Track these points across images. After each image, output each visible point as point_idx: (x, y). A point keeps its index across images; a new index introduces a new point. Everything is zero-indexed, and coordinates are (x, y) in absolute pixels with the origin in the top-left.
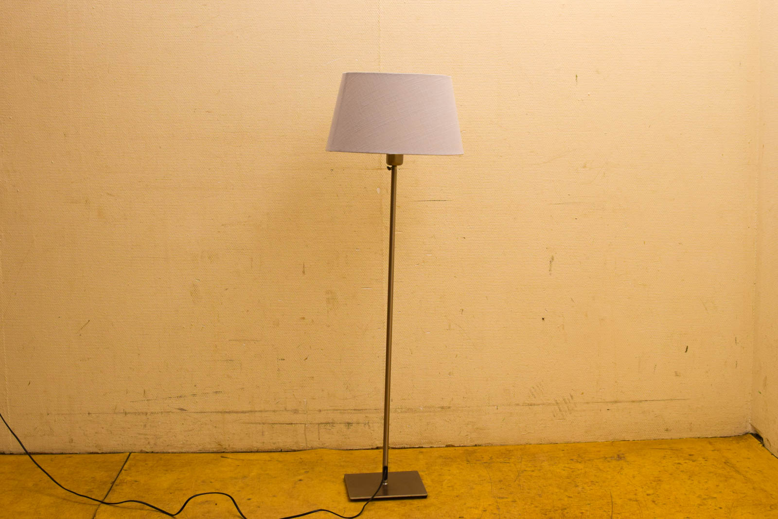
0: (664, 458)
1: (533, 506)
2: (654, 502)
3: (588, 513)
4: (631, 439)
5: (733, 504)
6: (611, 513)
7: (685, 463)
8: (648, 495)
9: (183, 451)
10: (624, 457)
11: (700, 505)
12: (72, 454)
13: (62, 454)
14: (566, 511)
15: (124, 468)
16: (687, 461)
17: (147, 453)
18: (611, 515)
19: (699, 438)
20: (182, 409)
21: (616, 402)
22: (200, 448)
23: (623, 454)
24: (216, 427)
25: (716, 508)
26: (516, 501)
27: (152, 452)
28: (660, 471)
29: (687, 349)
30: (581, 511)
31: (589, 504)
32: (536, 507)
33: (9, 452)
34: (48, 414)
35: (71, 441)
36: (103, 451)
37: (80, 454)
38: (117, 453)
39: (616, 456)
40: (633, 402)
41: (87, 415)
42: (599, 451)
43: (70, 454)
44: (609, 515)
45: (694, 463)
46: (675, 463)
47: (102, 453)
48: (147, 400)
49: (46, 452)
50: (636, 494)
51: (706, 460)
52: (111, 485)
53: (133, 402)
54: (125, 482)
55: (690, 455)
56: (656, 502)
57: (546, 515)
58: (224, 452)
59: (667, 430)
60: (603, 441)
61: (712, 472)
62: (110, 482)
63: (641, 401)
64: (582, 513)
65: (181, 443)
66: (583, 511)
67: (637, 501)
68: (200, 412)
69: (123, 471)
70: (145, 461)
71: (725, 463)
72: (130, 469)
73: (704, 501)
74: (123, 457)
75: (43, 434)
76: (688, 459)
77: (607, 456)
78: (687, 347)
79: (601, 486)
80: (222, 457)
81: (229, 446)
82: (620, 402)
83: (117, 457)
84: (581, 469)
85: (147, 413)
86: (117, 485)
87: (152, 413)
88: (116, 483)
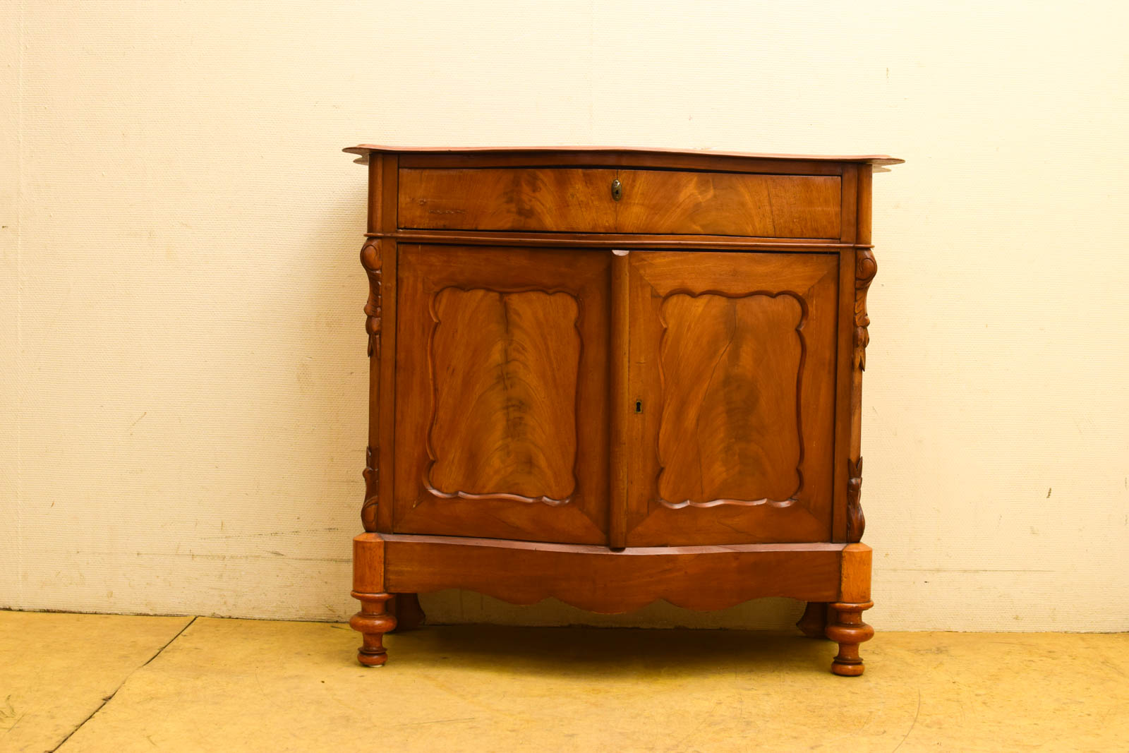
0: (1008, 654)
1: (795, 701)
2: (984, 703)
3: (880, 713)
4: (961, 631)
5: (1109, 710)
6: (916, 714)
7: (1041, 660)
8: (977, 695)
9: (276, 618)
10: (947, 651)
11: (1058, 710)
12: (110, 614)
13: (96, 613)
14: (845, 709)
15: (183, 633)
16: (1044, 659)
17: (222, 617)
18: (915, 716)
19: (1066, 632)
20: (277, 554)
21: (938, 570)
22: (302, 613)
23: (945, 647)
24: (326, 583)
25: (1082, 714)
26: (770, 694)
27: (230, 617)
28: (999, 669)
29: (1050, 493)
30: (870, 710)
31: (883, 703)
32: (800, 702)
33: (17, 608)
34: (78, 552)
35: (111, 595)
36: (157, 613)
37: (122, 615)
38: (177, 616)
39: (934, 649)
40: (965, 571)
41: (136, 556)
42: (909, 643)
43: (108, 614)
44: (912, 716)
45: (1055, 662)
46: (1025, 660)
47: (155, 615)
48: (226, 537)
49: (73, 610)
50: (958, 694)
51: (1074, 659)
52: (158, 651)
53: (205, 539)
54: (181, 648)
55: (1050, 652)
56: (988, 705)
57: (814, 712)
58: (337, 622)
59: (1016, 618)
60: (917, 630)
61: (1082, 673)
62: (158, 647)
63: (977, 571)
64: (871, 712)
65: (274, 605)
66: (873, 710)
67: (958, 701)
68: (304, 559)
69: (180, 636)
70: (217, 626)
71: (1103, 663)
72: (191, 634)
73: (1063, 706)
74: (186, 621)
75: (70, 582)
76: (1046, 657)
77: (920, 649)
78: (1050, 490)
79: (905, 683)
80: (333, 627)
81: (345, 613)
82: (945, 571)
83: (176, 621)
84: (878, 662)
85: (224, 558)
86: (166, 652)
87: (232, 557)
88: (164, 650)
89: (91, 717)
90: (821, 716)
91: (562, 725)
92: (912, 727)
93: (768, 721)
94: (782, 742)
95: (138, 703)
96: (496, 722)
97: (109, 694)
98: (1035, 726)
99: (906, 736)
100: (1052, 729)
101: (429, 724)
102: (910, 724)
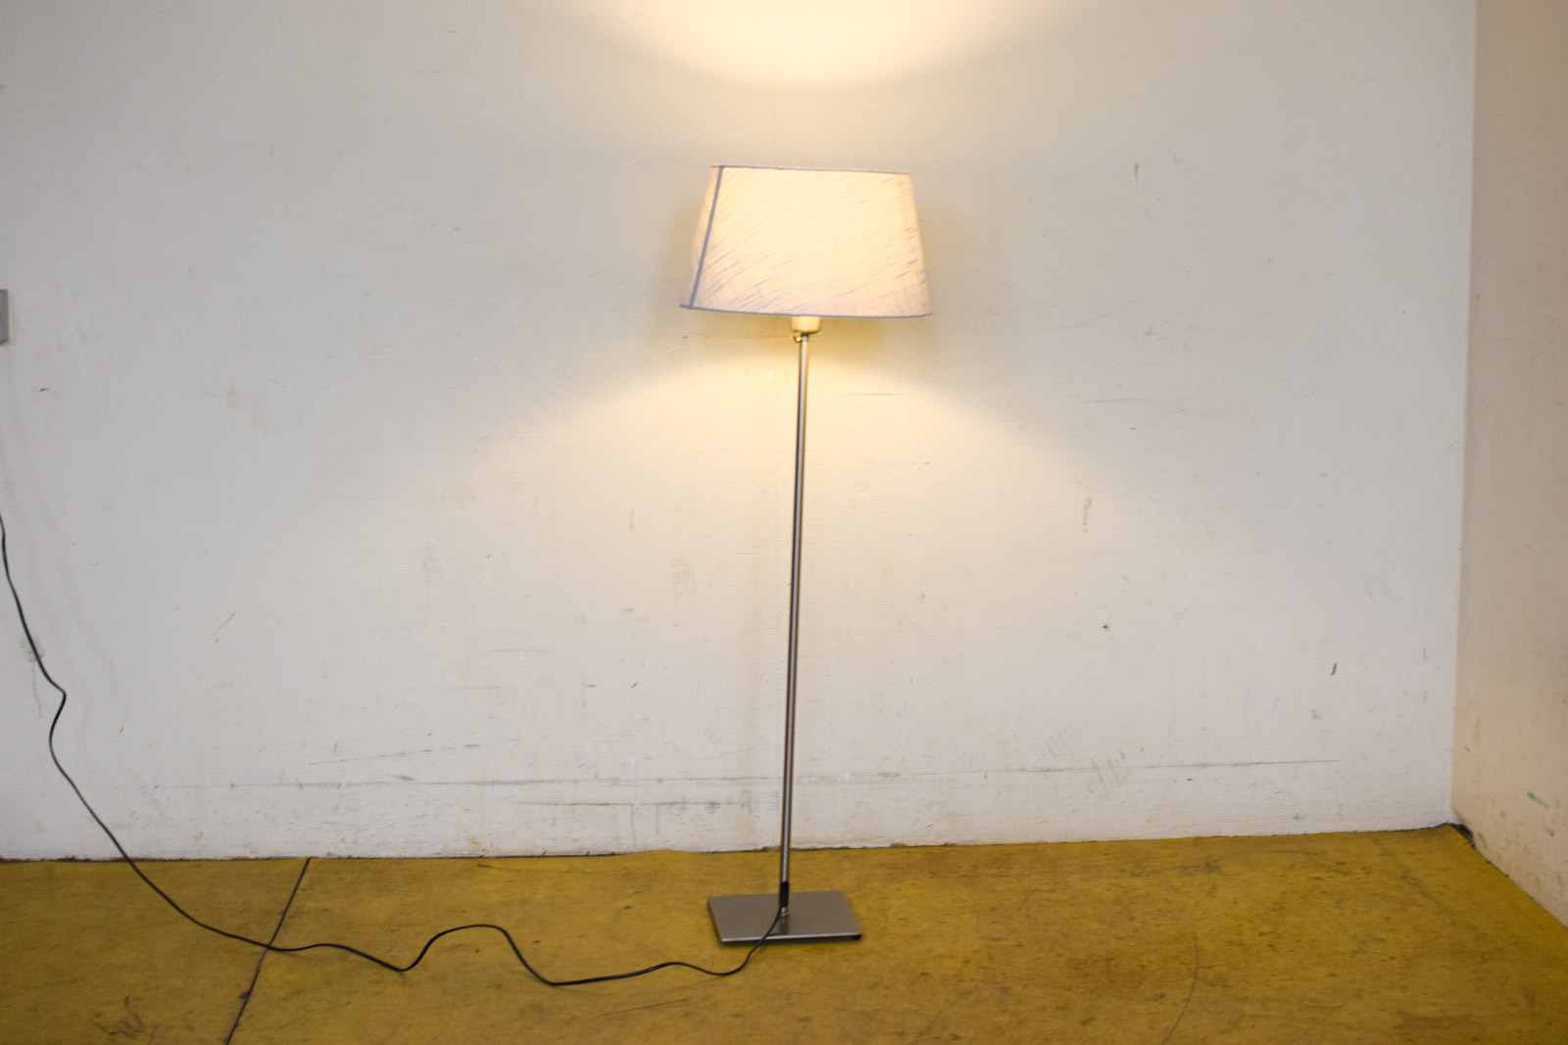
0: (1291, 869)
1: (1053, 953)
2: (1272, 946)
3: (1154, 966)
4: (1231, 834)
5: (1415, 950)
6: (1195, 966)
7: (1330, 877)
8: (1261, 934)
10: (1218, 867)
11: (1357, 953)
13: (183, 861)
14: (1113, 963)
15: (301, 886)
16: (1332, 874)
17: (343, 860)
18: (1194, 970)
19: (1355, 832)
20: (405, 778)
21: (1203, 765)
22: (437, 848)
23: (1215, 861)
24: (467, 810)
25: (1384, 958)
26: (1022, 945)
27: (350, 858)
28: (1283, 893)
29: (1335, 668)
30: (1141, 963)
31: (1155, 951)
32: (1060, 955)
34: (157, 787)
35: (200, 836)
36: (259, 856)
37: (215, 860)
38: (285, 858)
39: (1203, 864)
40: (1236, 765)
41: (229, 788)
42: (1172, 856)
43: (200, 861)
44: (1191, 969)
45: (1347, 878)
46: (1312, 878)
47: (257, 859)
48: (341, 761)
50: (1239, 933)
51: (1368, 873)
52: (280, 917)
53: (314, 764)
54: (305, 910)
55: (1339, 864)
56: (1276, 948)
58: (482, 857)
59: (1297, 818)
60: (1179, 837)
61: (1379, 895)
62: (278, 911)
63: (1248, 765)
64: (1143, 966)
65: (403, 839)
66: (1145, 963)
67: (1241, 945)
68: (437, 783)
69: (299, 892)
70: (338, 872)
71: (1402, 877)
72: (311, 888)
73: (1362, 946)
75: (147, 820)
76: (1335, 871)
77: (1187, 865)
78: (1336, 665)
79: (1177, 919)
80: (480, 866)
81: (491, 846)
82: (1212, 765)
83: (284, 865)
84: (1140, 889)
85: (340, 785)
86: (292, 917)
87: (349, 785)
88: (288, 914)
89: (236, 1025)
90: (1086, 975)
91: (792, 1005)
92: (1193, 987)
93: (1026, 986)
94: (1049, 1016)
95: (285, 999)
96: (714, 1005)
97: (246, 987)
98: (1333, 978)
99: (1188, 1000)
100: (1352, 982)
101: (637, 1011)
102: (1190, 981)
